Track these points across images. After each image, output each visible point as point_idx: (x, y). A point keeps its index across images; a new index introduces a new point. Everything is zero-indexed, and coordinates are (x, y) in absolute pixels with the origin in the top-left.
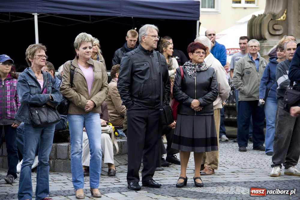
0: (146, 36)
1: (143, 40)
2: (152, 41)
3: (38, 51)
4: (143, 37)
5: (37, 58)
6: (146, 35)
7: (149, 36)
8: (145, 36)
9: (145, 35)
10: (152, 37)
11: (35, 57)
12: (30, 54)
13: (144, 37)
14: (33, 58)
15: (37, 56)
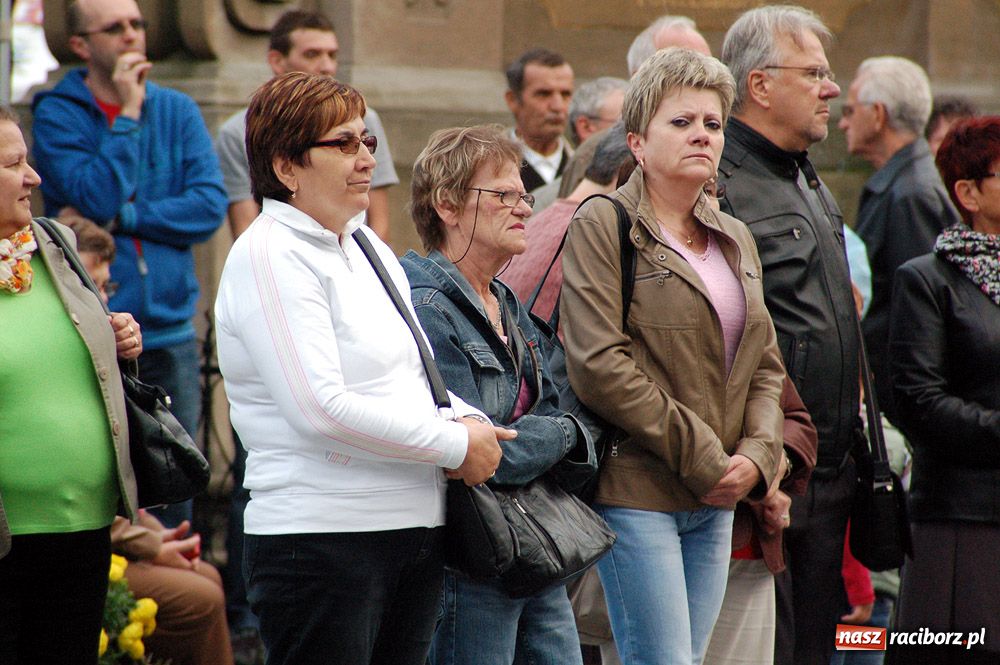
0: (771, 72)
1: (758, 95)
2: (805, 101)
3: (488, 169)
4: (756, 81)
5: (484, 207)
6: (775, 67)
7: (788, 73)
8: (765, 73)
9: (768, 67)
10: (804, 75)
11: (473, 201)
12: (449, 185)
13: (760, 76)
14: (464, 208)
15: (487, 197)
